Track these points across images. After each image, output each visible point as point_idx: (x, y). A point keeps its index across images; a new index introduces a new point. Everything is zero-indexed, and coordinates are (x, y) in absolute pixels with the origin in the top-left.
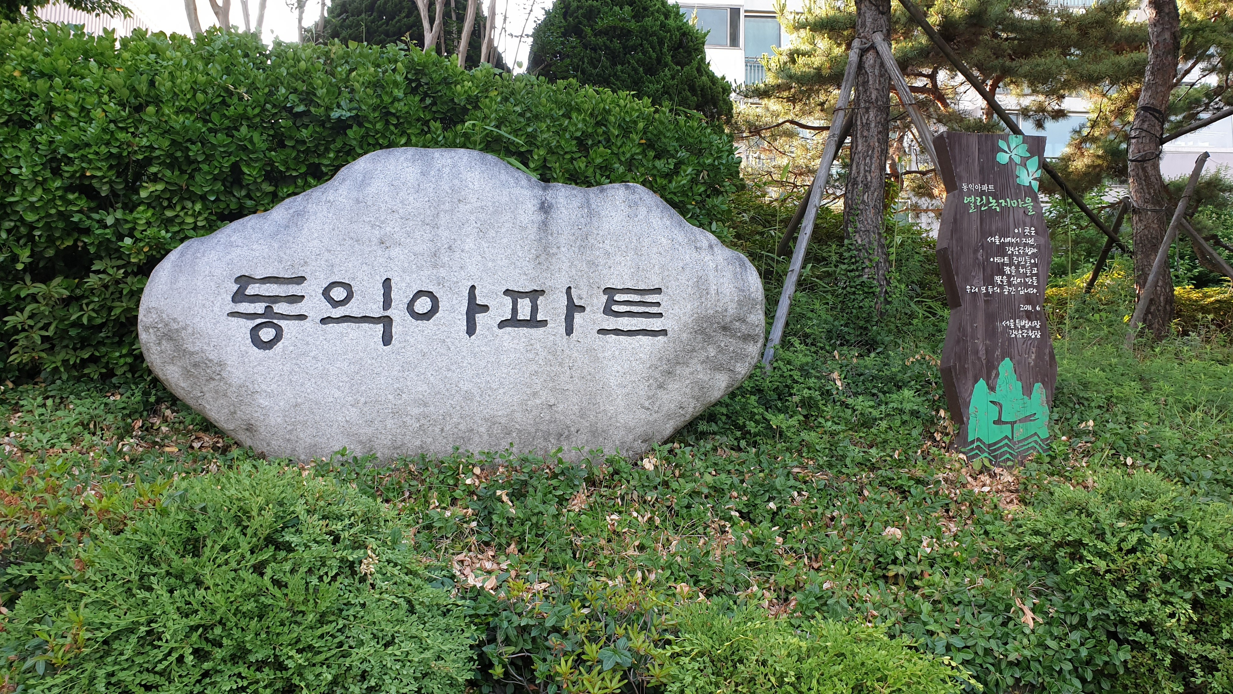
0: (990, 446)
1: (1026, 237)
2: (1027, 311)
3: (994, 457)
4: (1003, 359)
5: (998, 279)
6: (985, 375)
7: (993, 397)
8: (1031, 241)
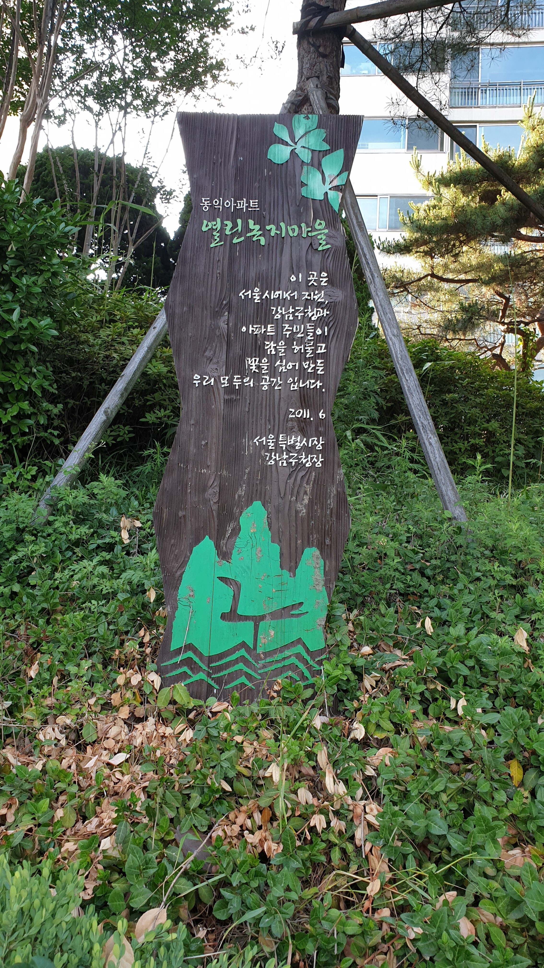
0: (211, 659)
1: (309, 287)
2: (302, 421)
3: (218, 681)
4: (249, 503)
5: (252, 363)
6: (214, 532)
7: (225, 570)
8: (319, 297)
